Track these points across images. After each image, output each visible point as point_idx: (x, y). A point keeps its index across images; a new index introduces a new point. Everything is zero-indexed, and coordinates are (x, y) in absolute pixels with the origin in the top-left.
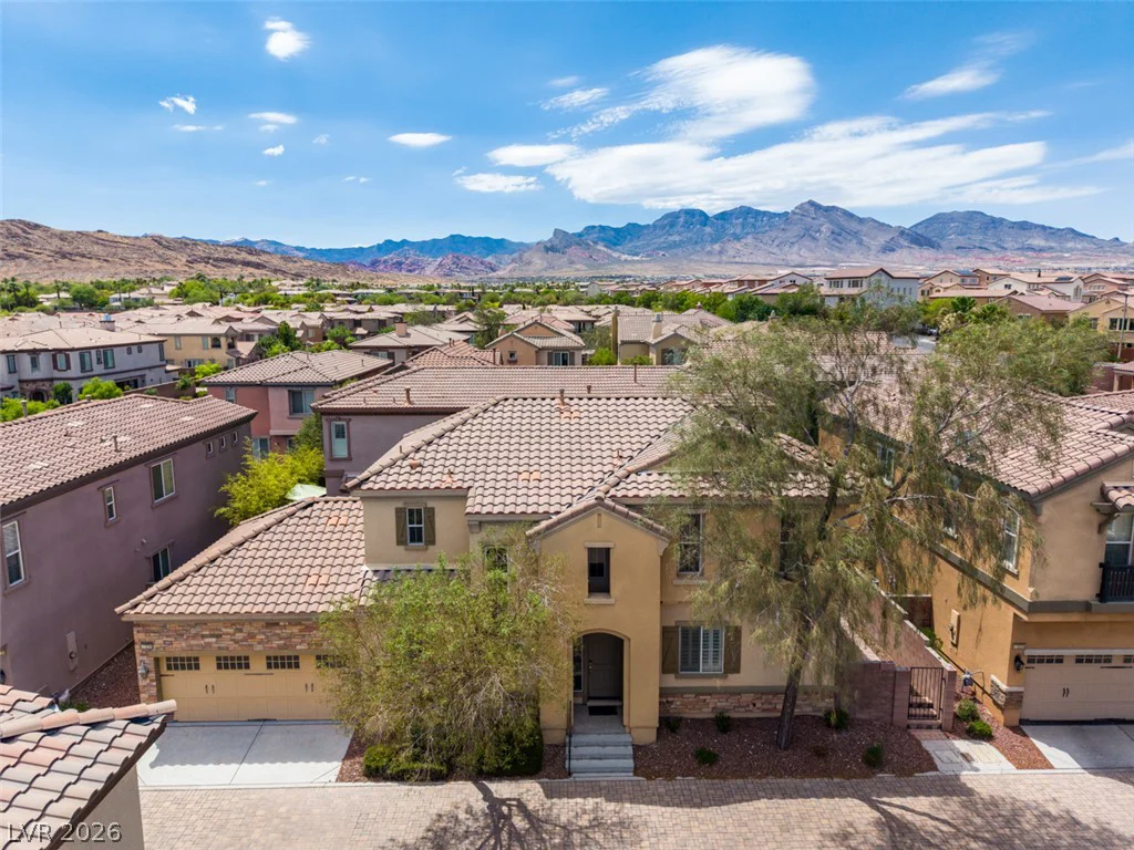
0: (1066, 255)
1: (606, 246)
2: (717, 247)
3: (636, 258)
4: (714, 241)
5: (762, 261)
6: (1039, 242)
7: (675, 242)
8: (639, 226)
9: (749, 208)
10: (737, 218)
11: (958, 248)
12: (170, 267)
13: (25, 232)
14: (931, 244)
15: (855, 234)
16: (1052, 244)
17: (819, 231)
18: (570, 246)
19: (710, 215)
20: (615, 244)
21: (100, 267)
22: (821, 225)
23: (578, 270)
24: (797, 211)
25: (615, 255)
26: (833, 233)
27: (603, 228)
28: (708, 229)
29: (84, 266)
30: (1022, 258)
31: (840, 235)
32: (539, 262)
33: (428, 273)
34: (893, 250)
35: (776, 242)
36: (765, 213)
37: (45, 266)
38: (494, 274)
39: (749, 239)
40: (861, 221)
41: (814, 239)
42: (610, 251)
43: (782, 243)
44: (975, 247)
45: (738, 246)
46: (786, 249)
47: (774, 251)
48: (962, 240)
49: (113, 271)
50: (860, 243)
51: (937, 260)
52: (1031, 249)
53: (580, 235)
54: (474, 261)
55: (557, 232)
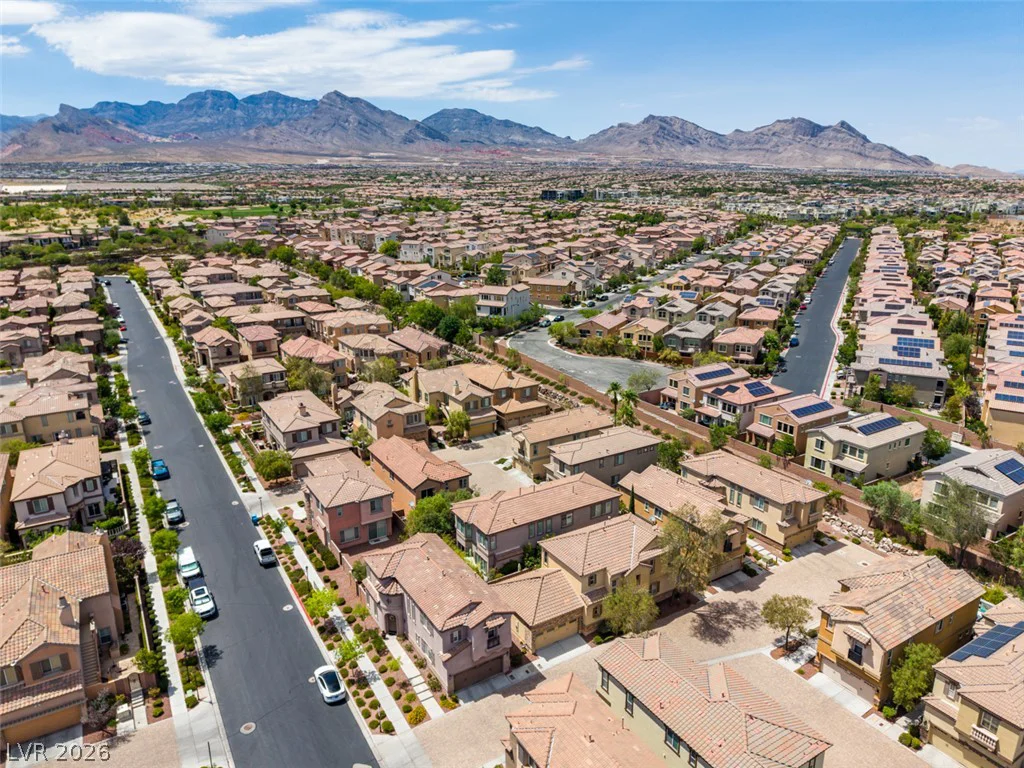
0: (538, 150)
1: (128, 126)
2: (252, 132)
3: (166, 140)
4: (248, 125)
5: (299, 148)
6: (518, 138)
7: (206, 124)
8: (162, 104)
9: (278, 94)
10: (267, 103)
11: (462, 141)
14: (443, 138)
15: (379, 126)
16: (528, 140)
17: (347, 121)
18: (85, 125)
19: (240, 98)
20: (137, 124)
22: (349, 116)
23: (101, 154)
24: (325, 100)
25: (142, 136)
26: (360, 123)
27: (119, 106)
28: (239, 113)
30: (509, 152)
31: (366, 126)
32: (49, 143)
34: (412, 141)
35: (310, 130)
36: (294, 100)
39: (283, 126)
40: (383, 113)
41: (344, 128)
42: (133, 132)
43: (314, 131)
44: (474, 141)
45: (274, 132)
46: (320, 137)
47: (308, 138)
48: (463, 135)
50: (384, 133)
51: (447, 152)
52: (513, 143)
53: (92, 111)
55: (63, 108)
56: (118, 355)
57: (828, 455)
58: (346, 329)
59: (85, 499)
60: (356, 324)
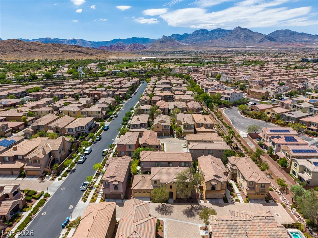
0: (314, 43)
1: (178, 41)
2: (210, 41)
3: (187, 44)
4: (210, 39)
5: (223, 45)
6: (306, 39)
7: (198, 39)
8: (188, 34)
9: (221, 29)
10: (217, 32)
11: (282, 41)
12: (57, 53)
13: (17, 42)
14: (274, 40)
15: (252, 37)
16: (310, 40)
17: (241, 36)
18: (167, 41)
19: (209, 31)
20: (181, 40)
21: (39, 53)
22: (242, 34)
23: (170, 48)
24: (235, 30)
25: (181, 43)
26: (245, 36)
27: (177, 35)
28: (208, 35)
29: (35, 53)
30: (301, 44)
31: (247, 37)
32: (158, 46)
33: (126, 49)
34: (262, 42)
35: (228, 40)
36: (225, 30)
37: (24, 53)
38: (146, 50)
39: (220, 39)
40: (254, 33)
41: (239, 38)
42: (179, 42)
43: (229, 40)
44: (287, 41)
45: (217, 41)
46: (231, 41)
47: (227, 42)
48: (283, 39)
49: (42, 54)
50: (253, 40)
51: (275, 45)
52: (304, 41)
53: (170, 37)
54: (139, 46)
55: (164, 36)
56: (127, 100)
57: (297, 170)
58: (180, 100)
59: (81, 131)
60: (183, 99)
